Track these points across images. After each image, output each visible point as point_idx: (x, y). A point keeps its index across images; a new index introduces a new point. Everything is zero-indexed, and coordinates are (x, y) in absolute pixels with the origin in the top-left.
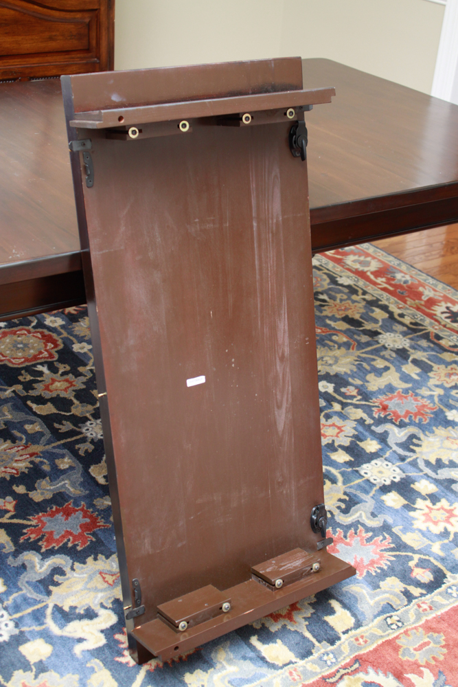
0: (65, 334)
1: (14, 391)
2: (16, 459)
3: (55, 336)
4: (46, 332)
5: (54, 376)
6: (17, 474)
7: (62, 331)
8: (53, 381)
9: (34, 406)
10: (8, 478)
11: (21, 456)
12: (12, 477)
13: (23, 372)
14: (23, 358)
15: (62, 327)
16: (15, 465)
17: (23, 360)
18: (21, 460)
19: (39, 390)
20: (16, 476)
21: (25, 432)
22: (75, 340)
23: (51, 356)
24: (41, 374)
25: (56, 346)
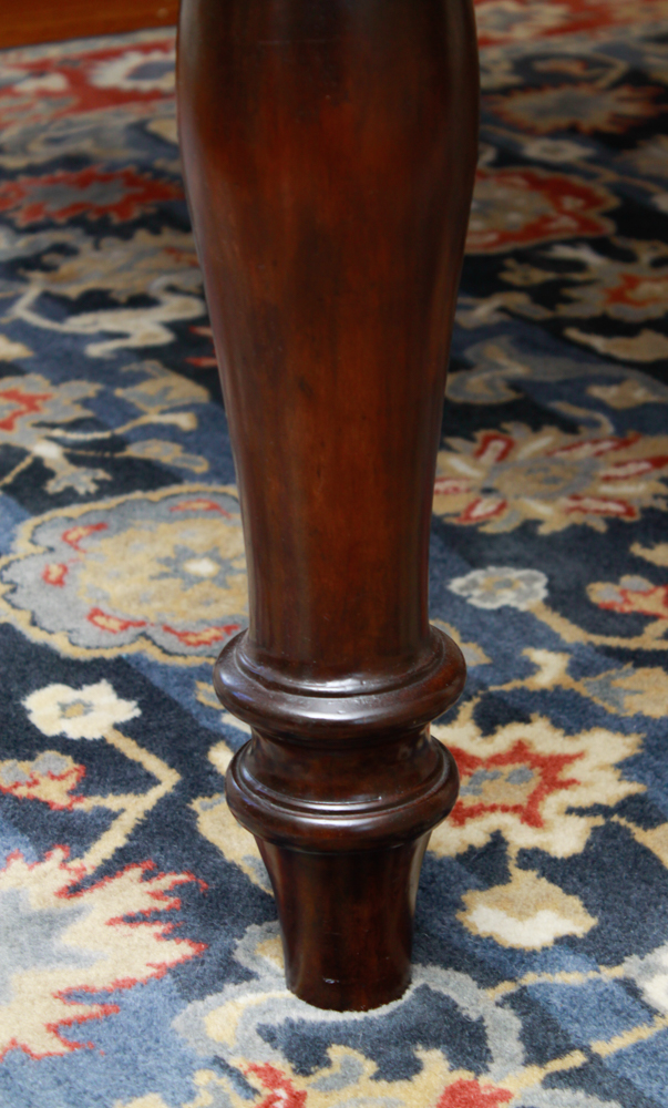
0: (610, 176)
1: (502, 310)
2: (603, 473)
3: (577, 181)
4: (542, 174)
5: (630, 269)
6: (630, 512)
7: (596, 169)
8: (632, 282)
9: (598, 343)
10: (601, 527)
11: (619, 464)
12: (614, 523)
13: (510, 263)
14: (491, 231)
15: (591, 160)
16: (606, 489)
17: (492, 237)
18: (626, 478)
19: (592, 302)
20: (627, 519)
21: (600, 405)
22: (651, 187)
23: (585, 224)
24: (579, 266)
25: (591, 200)
